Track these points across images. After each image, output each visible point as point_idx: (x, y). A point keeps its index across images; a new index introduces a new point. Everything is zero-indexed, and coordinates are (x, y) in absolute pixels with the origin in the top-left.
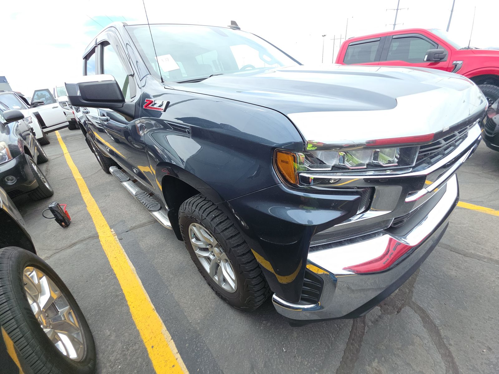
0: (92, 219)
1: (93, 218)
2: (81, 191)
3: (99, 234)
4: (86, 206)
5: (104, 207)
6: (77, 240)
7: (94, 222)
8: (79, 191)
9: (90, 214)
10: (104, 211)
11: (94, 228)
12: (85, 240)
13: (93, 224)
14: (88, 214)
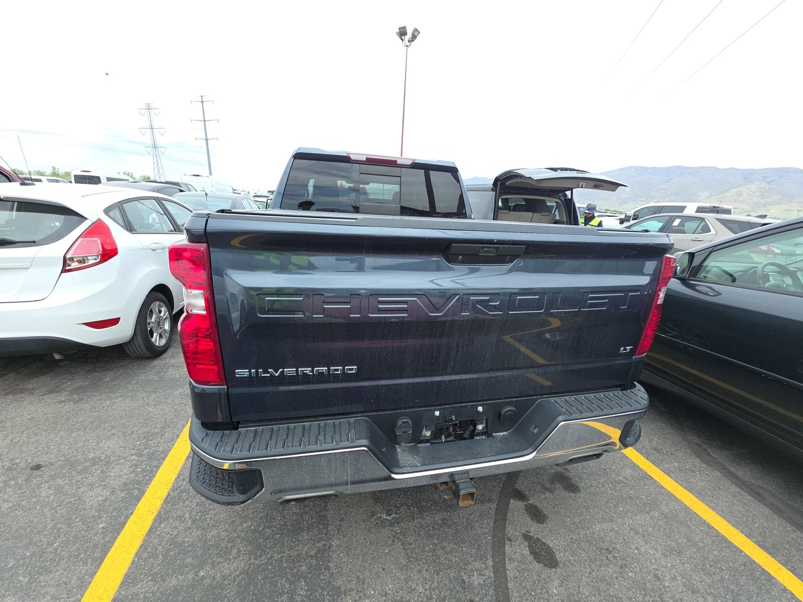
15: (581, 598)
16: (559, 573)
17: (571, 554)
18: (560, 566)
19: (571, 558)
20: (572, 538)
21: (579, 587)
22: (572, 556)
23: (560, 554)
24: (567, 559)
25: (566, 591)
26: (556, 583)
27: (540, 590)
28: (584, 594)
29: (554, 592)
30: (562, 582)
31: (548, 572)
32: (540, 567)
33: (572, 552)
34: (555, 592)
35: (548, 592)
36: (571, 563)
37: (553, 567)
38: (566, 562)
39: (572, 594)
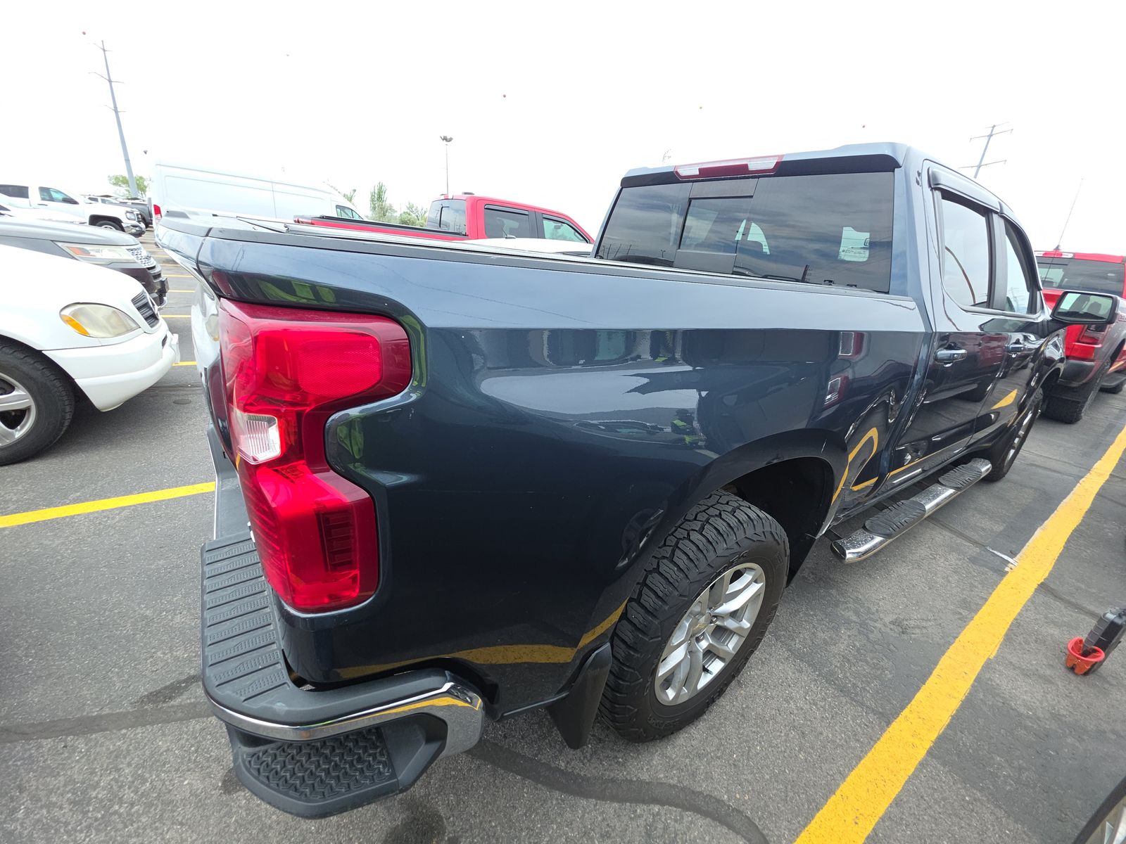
0: (1016, 619)
1: (1010, 620)
2: (922, 753)
3: (1036, 586)
4: (988, 665)
5: (955, 613)
6: (1083, 616)
7: (1018, 610)
8: (923, 764)
9: (1006, 635)
10: (969, 607)
11: (1032, 600)
12: (1069, 603)
13: (1026, 608)
14: (1009, 638)
15: (164, 824)
16: (213, 792)
17: (240, 821)
18: (223, 795)
19: (234, 819)
20: (270, 827)
21: (181, 824)
22: (236, 821)
23: (246, 799)
24: (234, 810)
25: (182, 800)
26: (198, 785)
27: (195, 760)
28: (168, 830)
29: (186, 779)
30: (197, 796)
31: (219, 773)
32: (229, 763)
33: (244, 823)
34: (186, 782)
35: (188, 770)
36: (225, 816)
37: (224, 782)
38: (228, 808)
39: (175, 808)
